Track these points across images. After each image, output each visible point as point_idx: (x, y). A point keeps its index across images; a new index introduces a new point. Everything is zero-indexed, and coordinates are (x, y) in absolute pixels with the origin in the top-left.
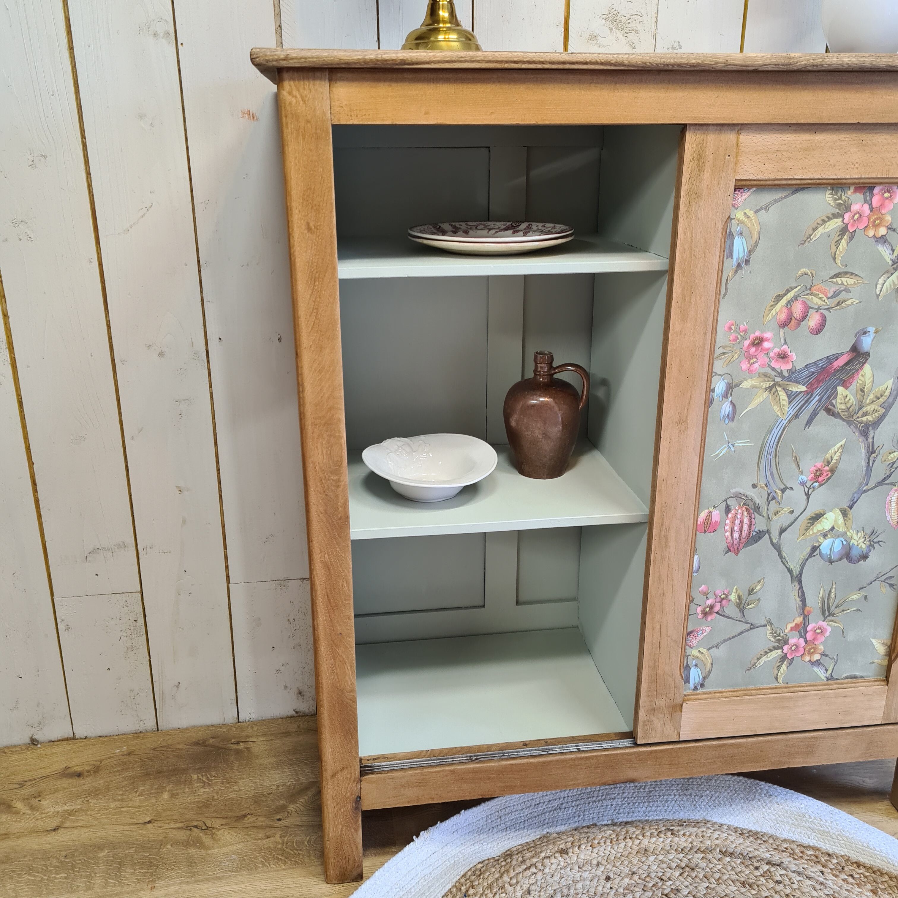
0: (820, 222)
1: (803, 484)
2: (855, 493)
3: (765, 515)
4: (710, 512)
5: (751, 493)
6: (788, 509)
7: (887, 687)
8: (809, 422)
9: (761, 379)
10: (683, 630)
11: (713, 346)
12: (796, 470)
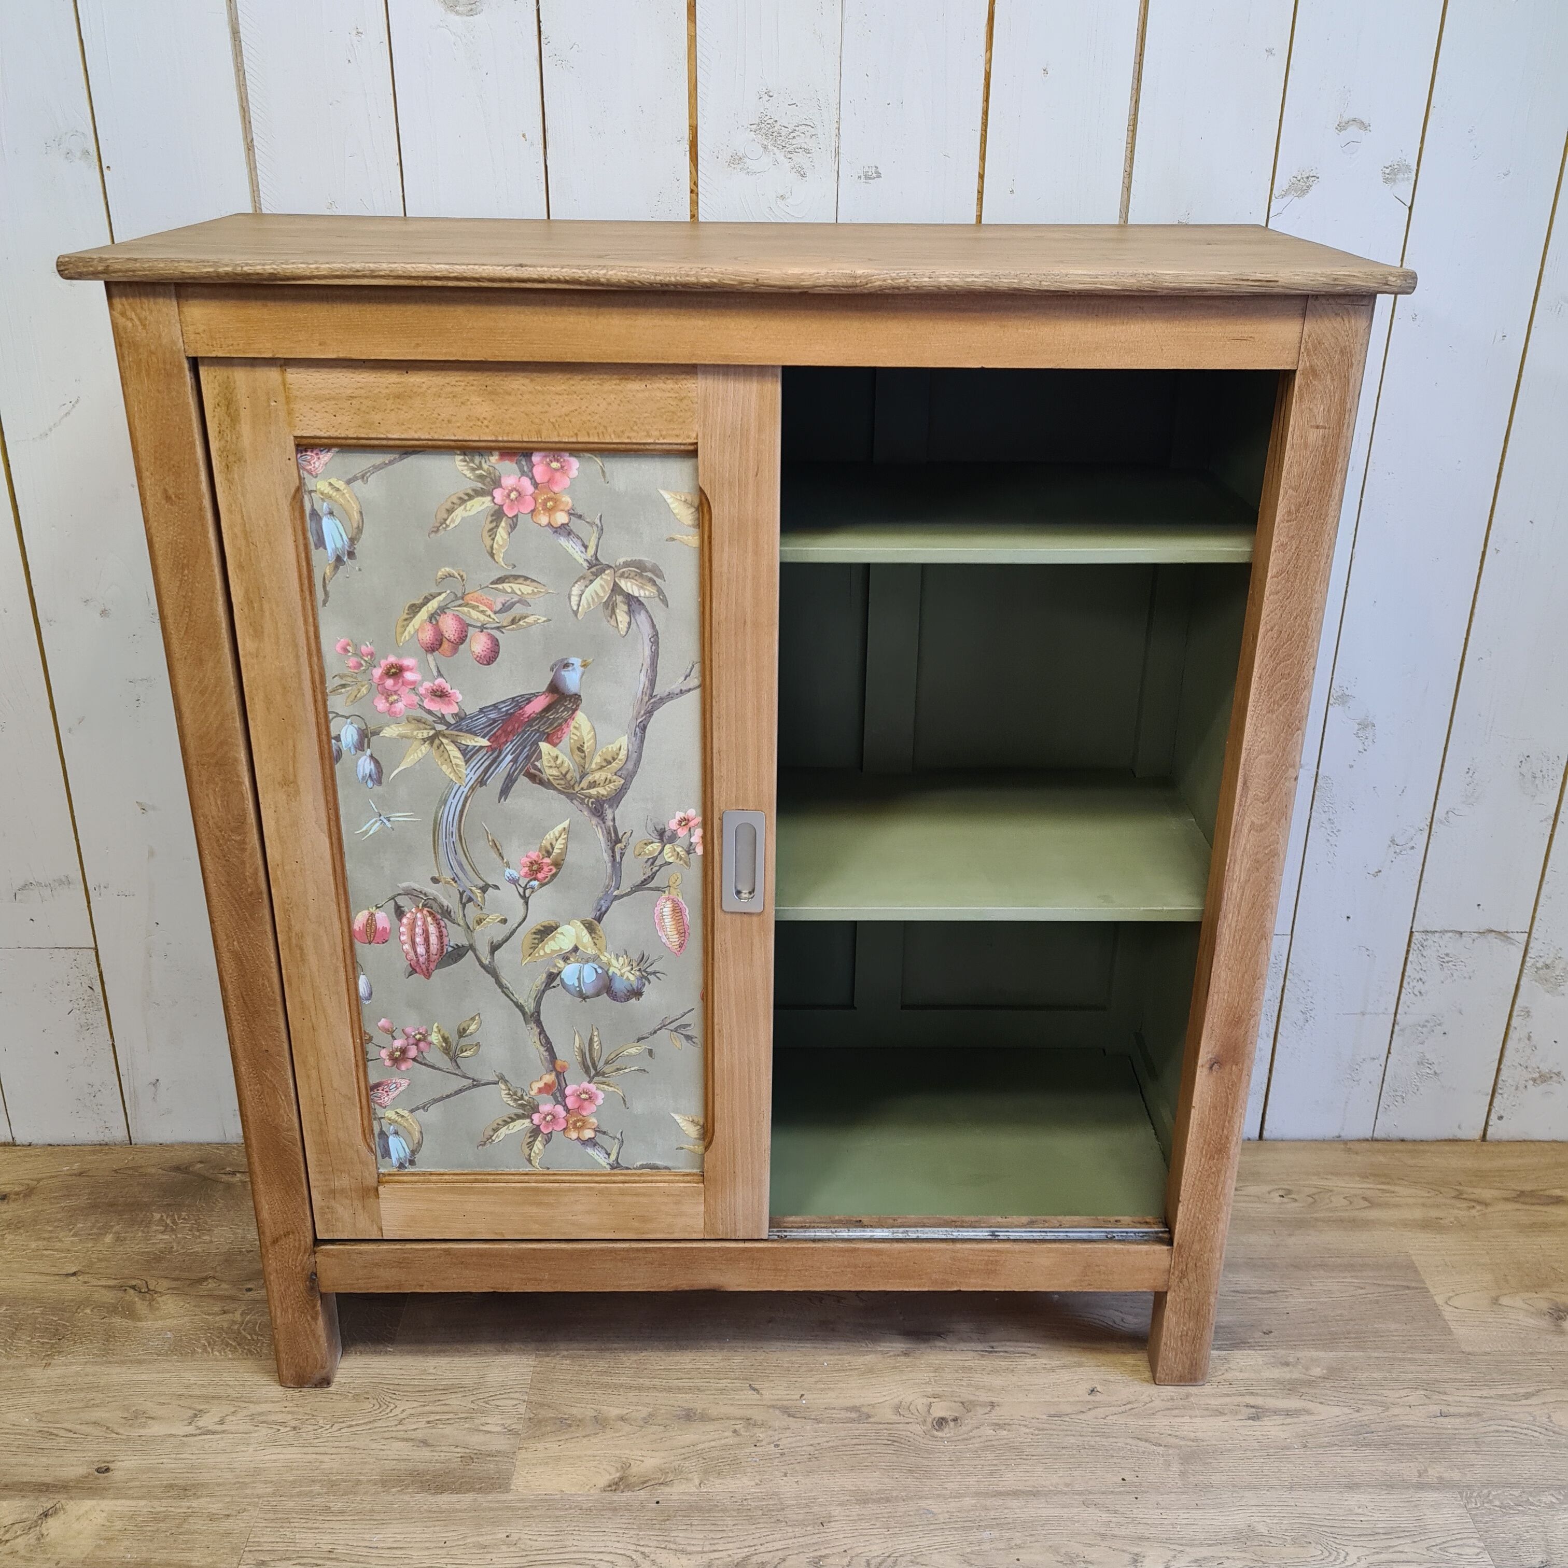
0: (455, 500)
1: (514, 881)
2: (601, 899)
3: (461, 923)
4: (372, 915)
5: (432, 890)
6: (498, 917)
7: (701, 1185)
8: (505, 792)
9: (413, 726)
10: (358, 1083)
11: (317, 676)
12: (498, 859)
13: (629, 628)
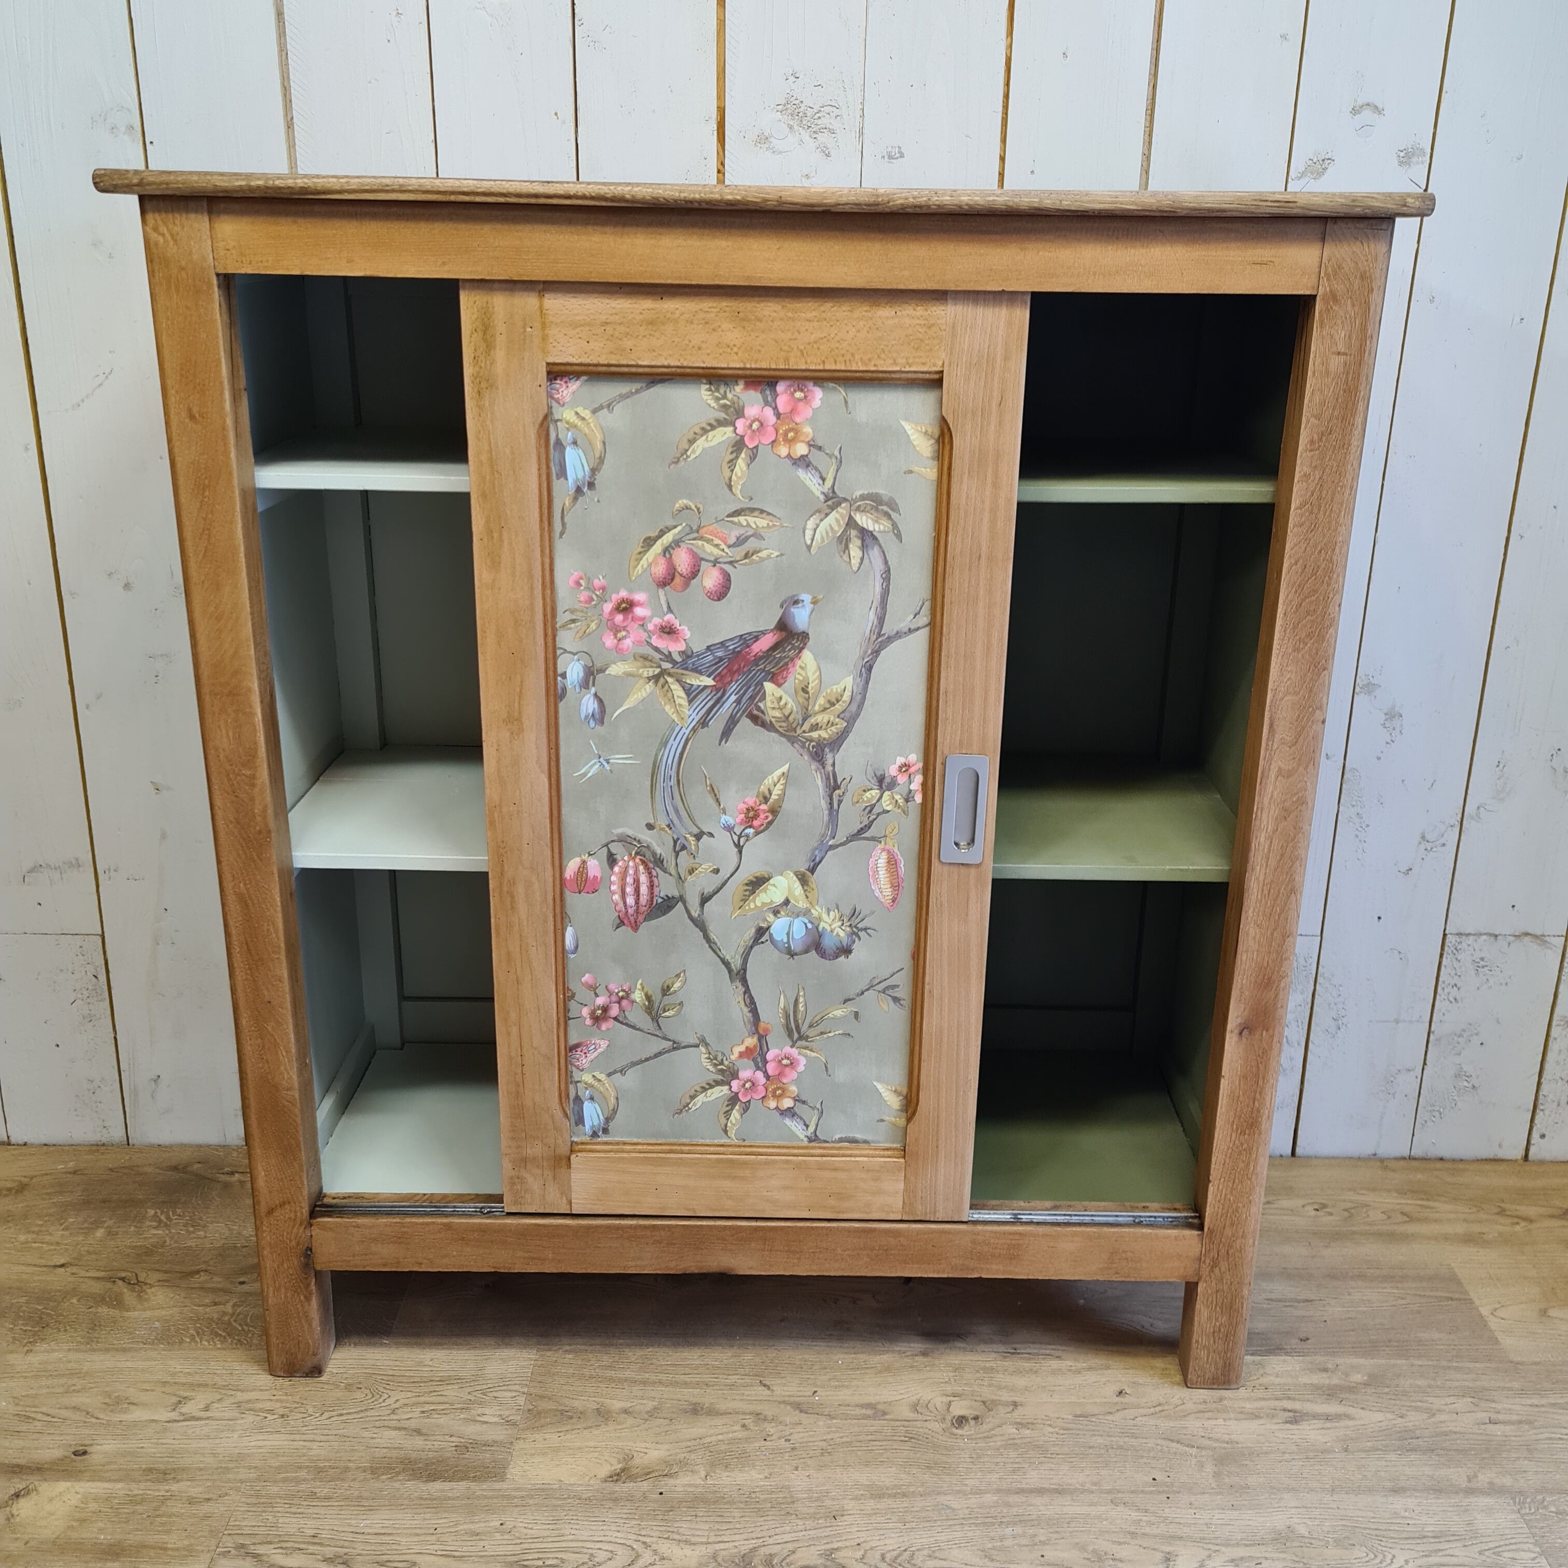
0: (698, 431)
1: (729, 829)
2: (816, 849)
3: (673, 872)
4: (584, 862)
5: (647, 837)
6: (710, 867)
7: (902, 1160)
8: (726, 734)
9: (639, 664)
10: (558, 1041)
11: (549, 609)
12: (715, 805)
13: (861, 563)
